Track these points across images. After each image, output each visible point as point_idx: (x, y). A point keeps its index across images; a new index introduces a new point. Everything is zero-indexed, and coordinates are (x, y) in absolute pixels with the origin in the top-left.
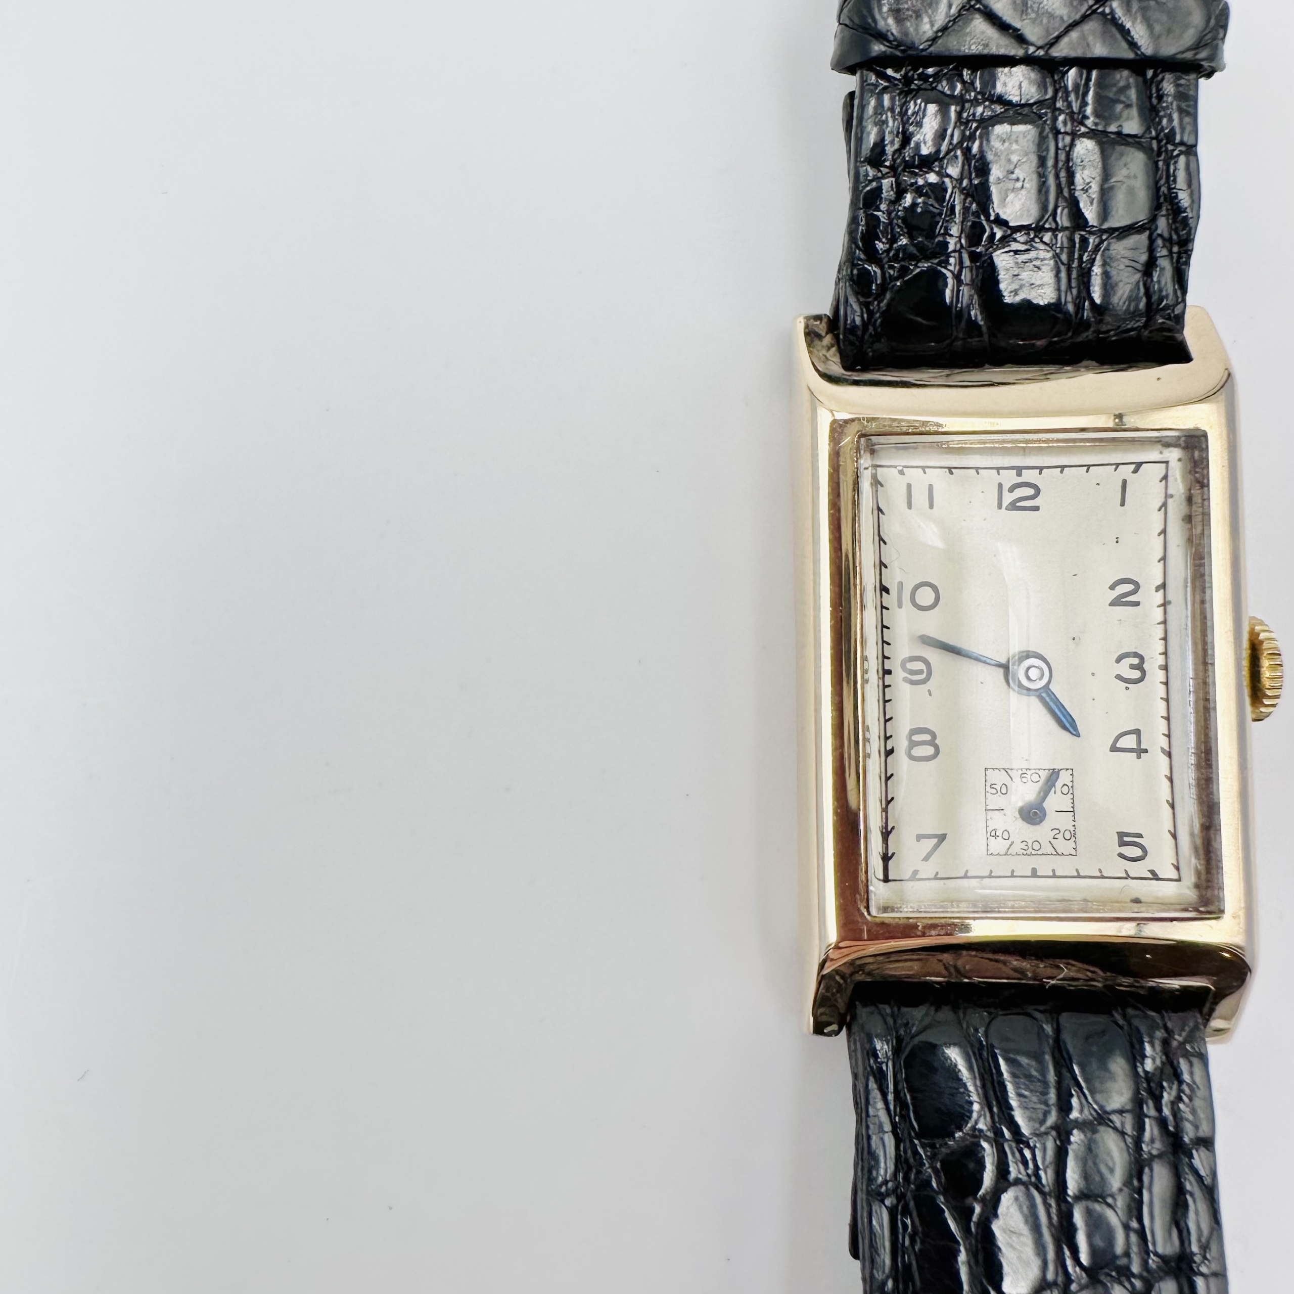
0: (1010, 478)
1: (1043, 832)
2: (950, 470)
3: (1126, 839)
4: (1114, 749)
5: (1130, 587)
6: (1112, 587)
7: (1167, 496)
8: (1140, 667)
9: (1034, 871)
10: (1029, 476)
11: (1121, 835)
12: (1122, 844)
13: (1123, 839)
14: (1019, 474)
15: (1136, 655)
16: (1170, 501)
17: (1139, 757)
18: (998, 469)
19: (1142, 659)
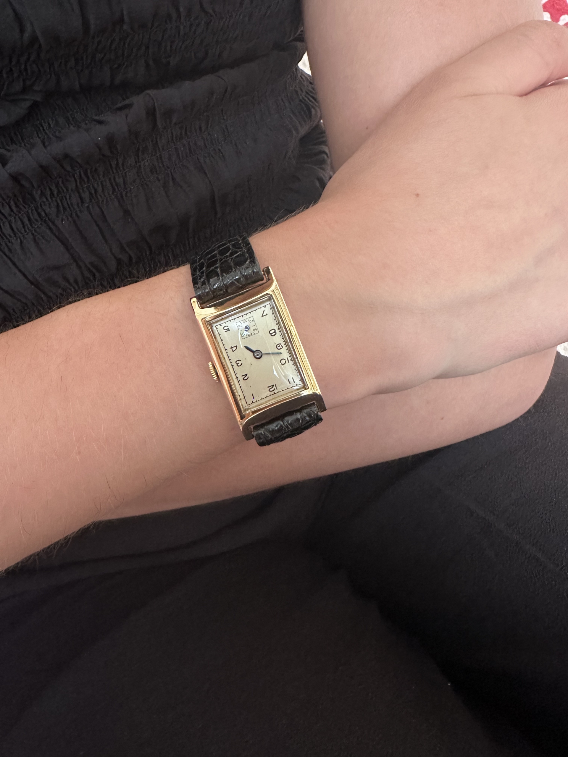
0: (276, 391)
3: (228, 330)
4: (236, 346)
6: (248, 377)
9: (243, 317)
14: (274, 393)
17: (231, 347)
19: (238, 366)
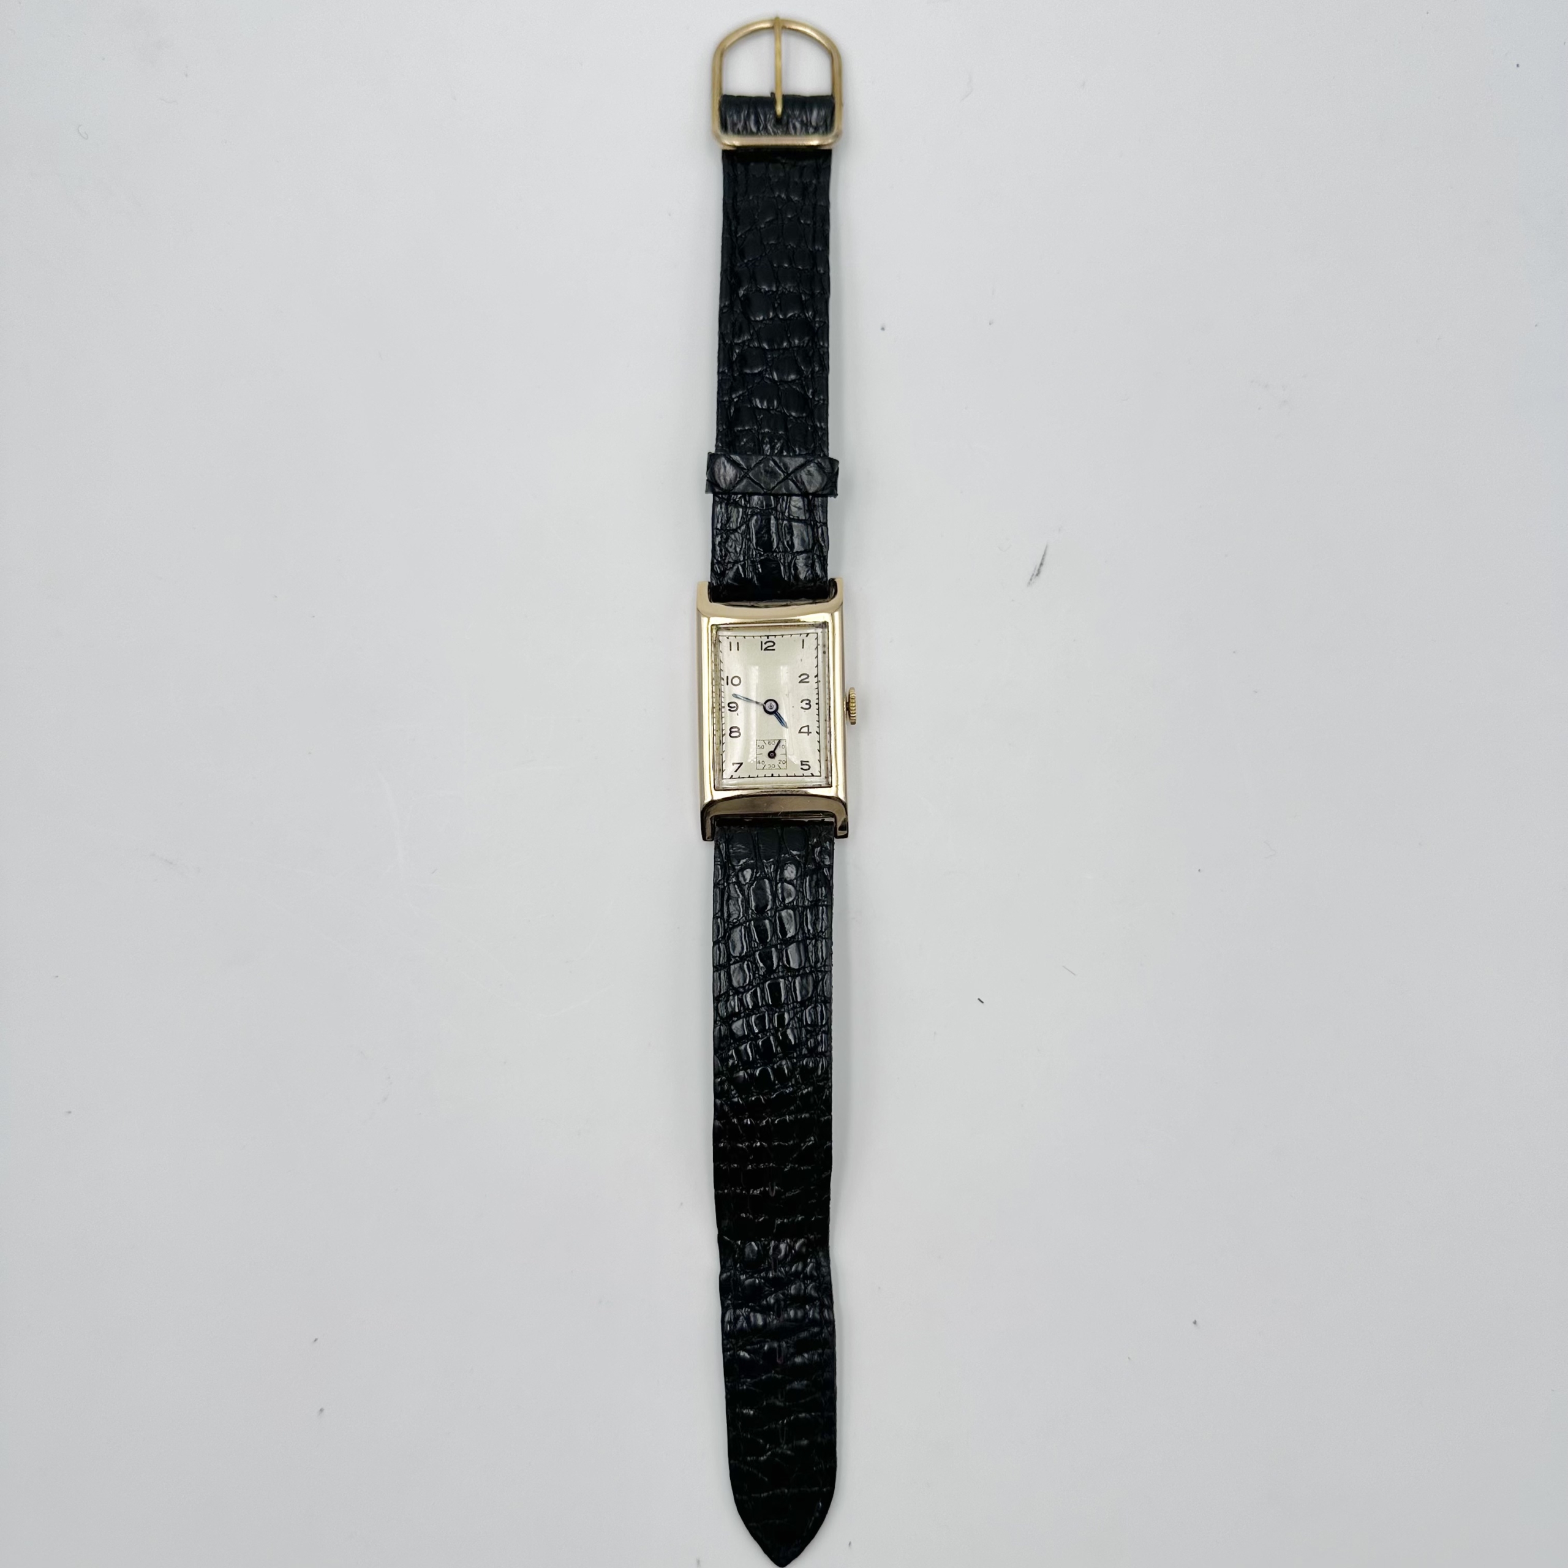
0: (765, 639)
1: (775, 761)
2: (744, 637)
4: (800, 732)
5: (806, 676)
6: (800, 677)
7: (818, 645)
8: (809, 704)
9: (772, 774)
10: (771, 638)
11: (801, 761)
12: (802, 765)
13: (802, 763)
14: (768, 638)
15: (808, 700)
16: (819, 646)
17: (808, 735)
18: (761, 636)
19: (810, 701)
